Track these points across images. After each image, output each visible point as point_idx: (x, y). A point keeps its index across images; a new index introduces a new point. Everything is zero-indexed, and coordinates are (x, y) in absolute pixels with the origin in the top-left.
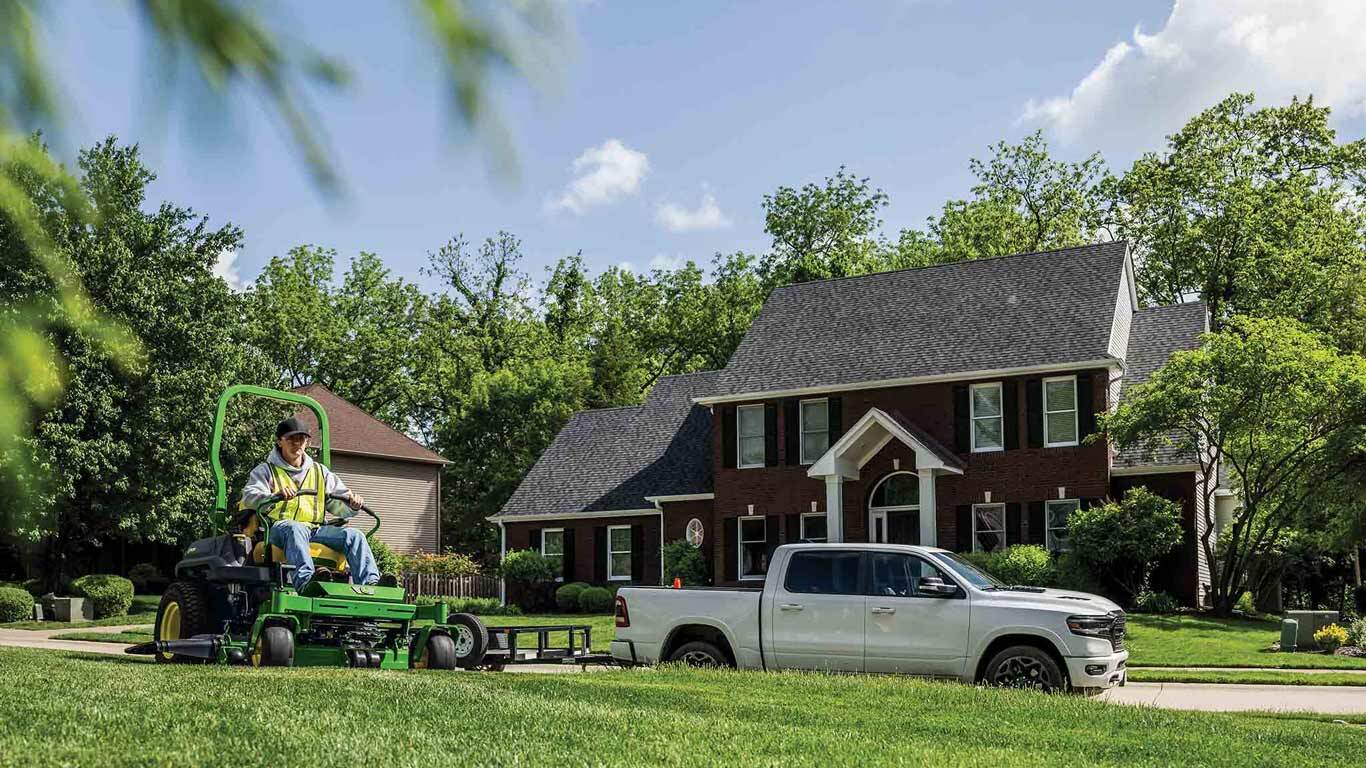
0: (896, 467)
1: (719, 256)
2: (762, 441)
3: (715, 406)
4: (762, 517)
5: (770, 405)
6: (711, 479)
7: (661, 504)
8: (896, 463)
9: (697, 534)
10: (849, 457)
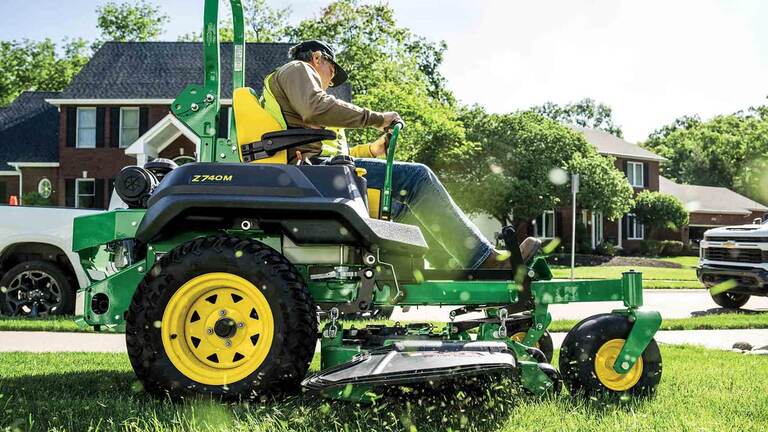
0: (182, 153)
1: (67, 38)
2: (94, 132)
3: (62, 106)
4: (93, 179)
5: (101, 109)
6: (57, 153)
7: (20, 168)
8: (182, 151)
9: (46, 189)
10: (153, 143)
